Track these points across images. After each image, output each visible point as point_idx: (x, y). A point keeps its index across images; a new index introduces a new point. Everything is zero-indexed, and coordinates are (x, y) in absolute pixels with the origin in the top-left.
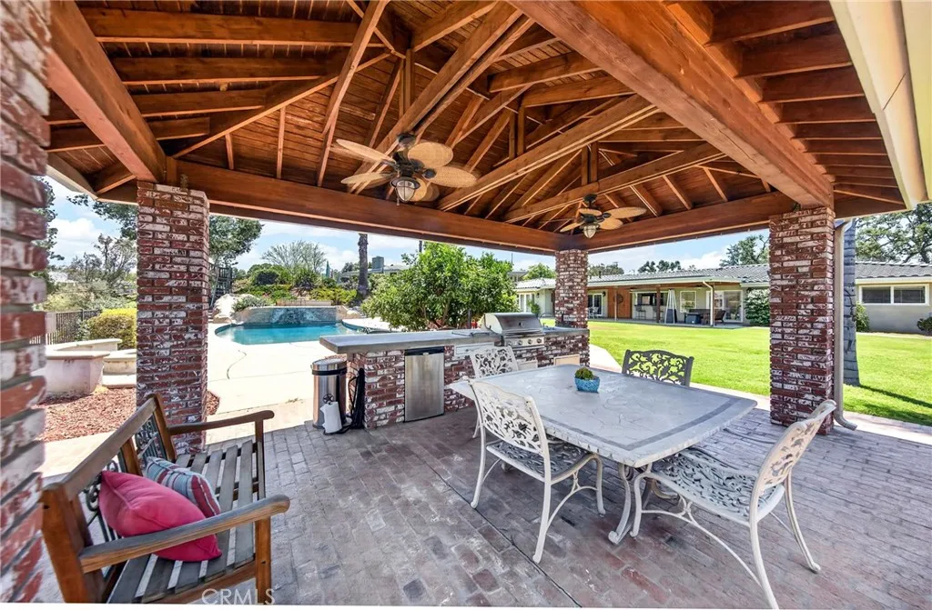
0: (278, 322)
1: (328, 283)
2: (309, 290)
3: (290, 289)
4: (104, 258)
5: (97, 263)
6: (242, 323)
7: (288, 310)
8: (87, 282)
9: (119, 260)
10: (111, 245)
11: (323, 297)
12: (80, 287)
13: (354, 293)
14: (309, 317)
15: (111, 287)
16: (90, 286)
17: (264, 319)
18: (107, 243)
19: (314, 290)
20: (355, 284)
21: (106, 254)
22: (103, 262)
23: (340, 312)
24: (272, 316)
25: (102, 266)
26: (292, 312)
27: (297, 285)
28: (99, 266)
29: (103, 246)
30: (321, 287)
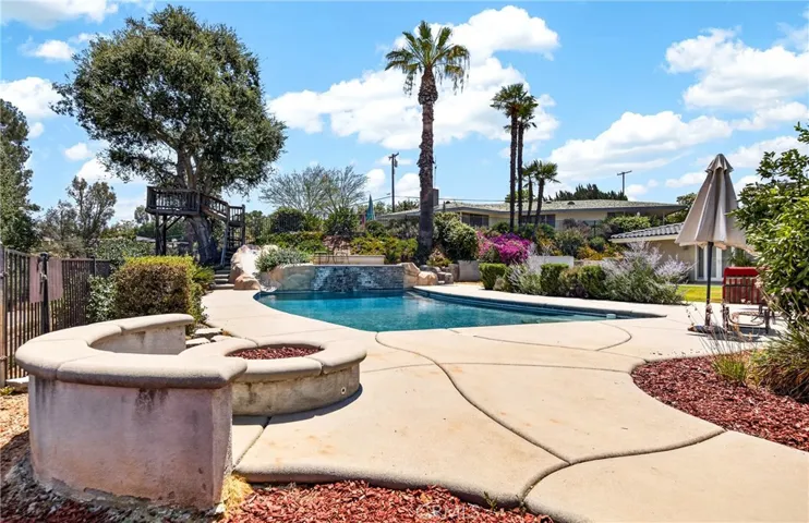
0: (321, 289)
1: (374, 228)
2: (347, 240)
3: (322, 238)
4: (79, 208)
5: (72, 214)
6: (273, 289)
7: (335, 269)
8: (62, 239)
9: (95, 210)
10: (85, 191)
11: (369, 250)
12: (56, 245)
13: (413, 243)
14: (365, 281)
15: (87, 245)
16: (65, 243)
17: (302, 285)
18: (81, 188)
19: (357, 240)
20: (414, 230)
21: (80, 202)
22: (78, 212)
23: (409, 273)
24: (314, 279)
25: (76, 219)
26: (341, 272)
27: (331, 233)
28: (73, 218)
29: (76, 192)
30: (364, 235)
